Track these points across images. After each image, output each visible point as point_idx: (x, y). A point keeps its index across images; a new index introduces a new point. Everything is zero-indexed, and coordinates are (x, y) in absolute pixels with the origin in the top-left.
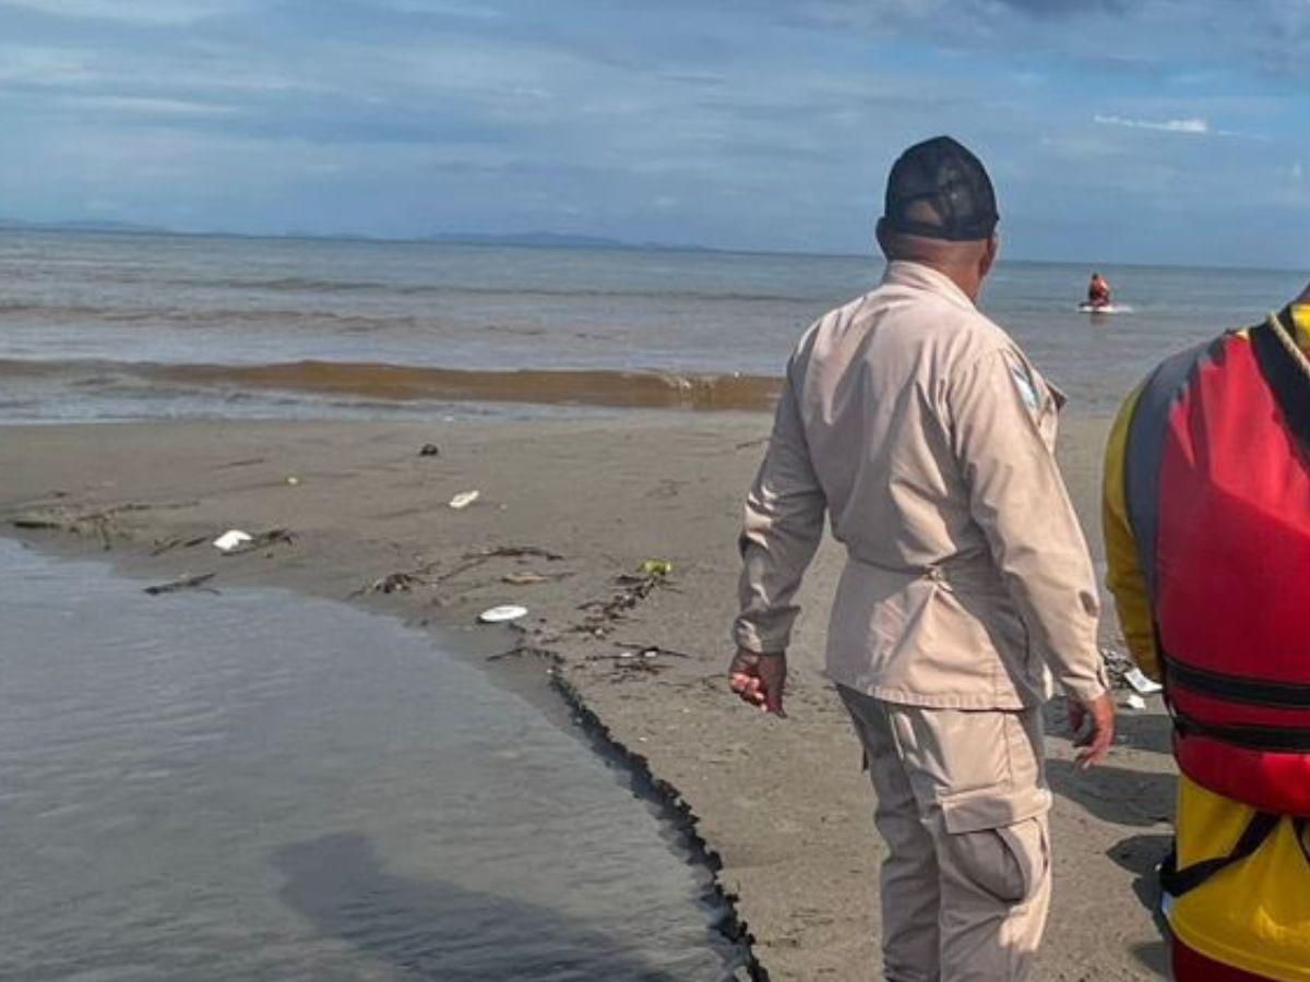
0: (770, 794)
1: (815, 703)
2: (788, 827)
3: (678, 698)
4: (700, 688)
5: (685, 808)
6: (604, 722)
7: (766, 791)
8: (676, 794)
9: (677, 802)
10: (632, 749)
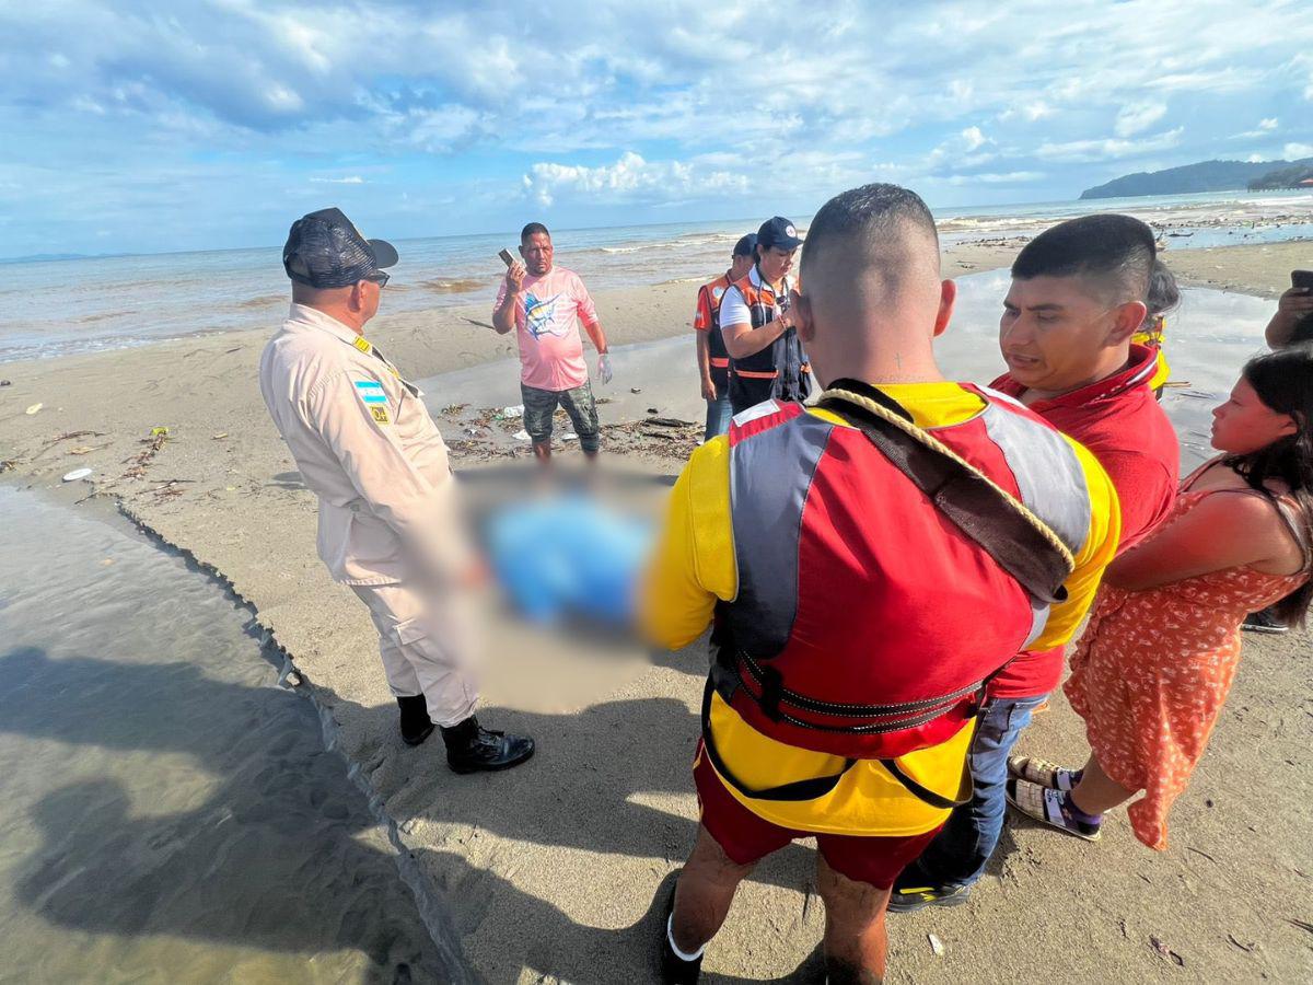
0: (269, 557)
1: (274, 496)
2: (287, 576)
3: (197, 507)
4: (208, 499)
5: (223, 578)
6: (158, 533)
7: (267, 555)
8: (216, 569)
9: (218, 574)
10: (181, 546)
